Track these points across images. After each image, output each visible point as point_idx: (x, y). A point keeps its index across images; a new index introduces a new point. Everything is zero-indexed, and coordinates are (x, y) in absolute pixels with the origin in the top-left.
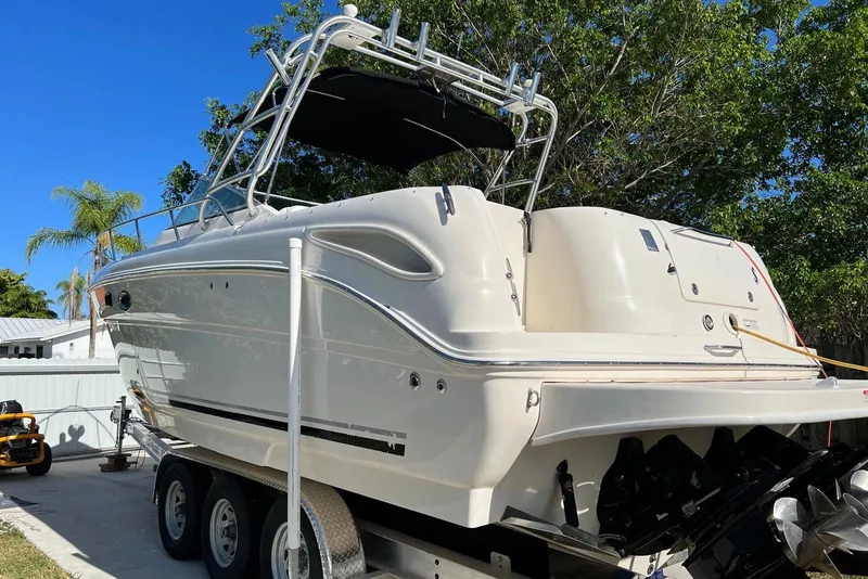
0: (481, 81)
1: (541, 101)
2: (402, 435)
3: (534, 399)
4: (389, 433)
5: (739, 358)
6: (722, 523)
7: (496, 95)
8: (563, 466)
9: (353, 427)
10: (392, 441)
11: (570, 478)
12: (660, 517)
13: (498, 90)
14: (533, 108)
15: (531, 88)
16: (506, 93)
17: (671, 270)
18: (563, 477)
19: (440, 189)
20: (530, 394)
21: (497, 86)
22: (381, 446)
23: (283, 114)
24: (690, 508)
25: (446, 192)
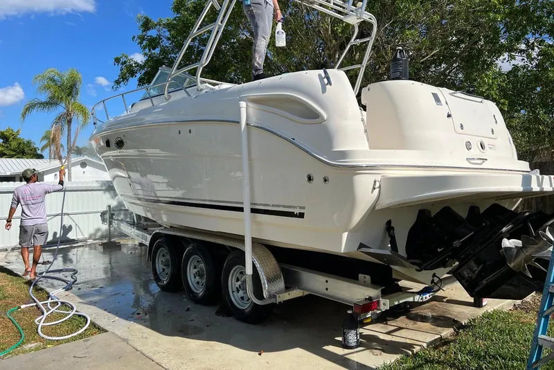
0: (332, 4)
1: (367, 16)
2: (304, 208)
3: (377, 185)
4: (295, 207)
5: (485, 165)
6: (474, 251)
7: (339, 12)
8: (389, 223)
9: (273, 206)
10: (297, 211)
11: (393, 228)
12: (439, 250)
13: (341, 9)
14: (362, 20)
15: (361, 8)
16: (346, 11)
17: (449, 116)
18: (389, 227)
19: (321, 72)
20: (375, 182)
21: (341, 7)
22: (291, 215)
23: (217, 27)
24: (457, 244)
25: (325, 73)
